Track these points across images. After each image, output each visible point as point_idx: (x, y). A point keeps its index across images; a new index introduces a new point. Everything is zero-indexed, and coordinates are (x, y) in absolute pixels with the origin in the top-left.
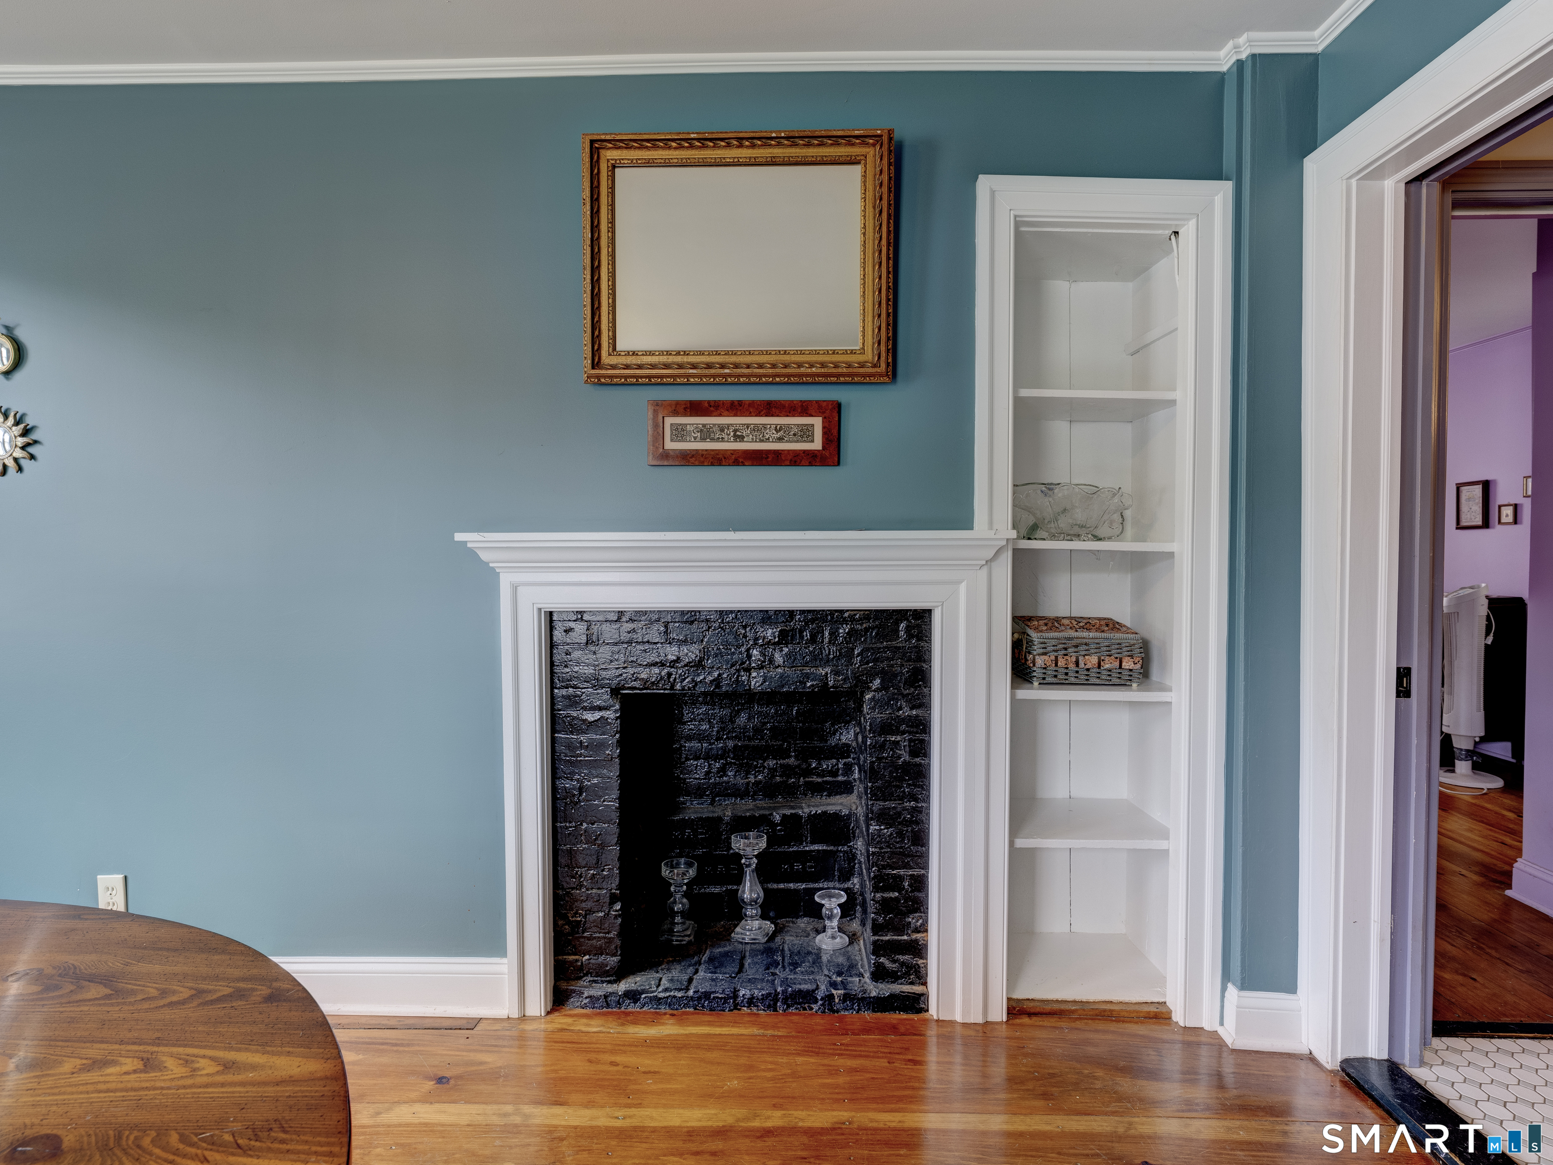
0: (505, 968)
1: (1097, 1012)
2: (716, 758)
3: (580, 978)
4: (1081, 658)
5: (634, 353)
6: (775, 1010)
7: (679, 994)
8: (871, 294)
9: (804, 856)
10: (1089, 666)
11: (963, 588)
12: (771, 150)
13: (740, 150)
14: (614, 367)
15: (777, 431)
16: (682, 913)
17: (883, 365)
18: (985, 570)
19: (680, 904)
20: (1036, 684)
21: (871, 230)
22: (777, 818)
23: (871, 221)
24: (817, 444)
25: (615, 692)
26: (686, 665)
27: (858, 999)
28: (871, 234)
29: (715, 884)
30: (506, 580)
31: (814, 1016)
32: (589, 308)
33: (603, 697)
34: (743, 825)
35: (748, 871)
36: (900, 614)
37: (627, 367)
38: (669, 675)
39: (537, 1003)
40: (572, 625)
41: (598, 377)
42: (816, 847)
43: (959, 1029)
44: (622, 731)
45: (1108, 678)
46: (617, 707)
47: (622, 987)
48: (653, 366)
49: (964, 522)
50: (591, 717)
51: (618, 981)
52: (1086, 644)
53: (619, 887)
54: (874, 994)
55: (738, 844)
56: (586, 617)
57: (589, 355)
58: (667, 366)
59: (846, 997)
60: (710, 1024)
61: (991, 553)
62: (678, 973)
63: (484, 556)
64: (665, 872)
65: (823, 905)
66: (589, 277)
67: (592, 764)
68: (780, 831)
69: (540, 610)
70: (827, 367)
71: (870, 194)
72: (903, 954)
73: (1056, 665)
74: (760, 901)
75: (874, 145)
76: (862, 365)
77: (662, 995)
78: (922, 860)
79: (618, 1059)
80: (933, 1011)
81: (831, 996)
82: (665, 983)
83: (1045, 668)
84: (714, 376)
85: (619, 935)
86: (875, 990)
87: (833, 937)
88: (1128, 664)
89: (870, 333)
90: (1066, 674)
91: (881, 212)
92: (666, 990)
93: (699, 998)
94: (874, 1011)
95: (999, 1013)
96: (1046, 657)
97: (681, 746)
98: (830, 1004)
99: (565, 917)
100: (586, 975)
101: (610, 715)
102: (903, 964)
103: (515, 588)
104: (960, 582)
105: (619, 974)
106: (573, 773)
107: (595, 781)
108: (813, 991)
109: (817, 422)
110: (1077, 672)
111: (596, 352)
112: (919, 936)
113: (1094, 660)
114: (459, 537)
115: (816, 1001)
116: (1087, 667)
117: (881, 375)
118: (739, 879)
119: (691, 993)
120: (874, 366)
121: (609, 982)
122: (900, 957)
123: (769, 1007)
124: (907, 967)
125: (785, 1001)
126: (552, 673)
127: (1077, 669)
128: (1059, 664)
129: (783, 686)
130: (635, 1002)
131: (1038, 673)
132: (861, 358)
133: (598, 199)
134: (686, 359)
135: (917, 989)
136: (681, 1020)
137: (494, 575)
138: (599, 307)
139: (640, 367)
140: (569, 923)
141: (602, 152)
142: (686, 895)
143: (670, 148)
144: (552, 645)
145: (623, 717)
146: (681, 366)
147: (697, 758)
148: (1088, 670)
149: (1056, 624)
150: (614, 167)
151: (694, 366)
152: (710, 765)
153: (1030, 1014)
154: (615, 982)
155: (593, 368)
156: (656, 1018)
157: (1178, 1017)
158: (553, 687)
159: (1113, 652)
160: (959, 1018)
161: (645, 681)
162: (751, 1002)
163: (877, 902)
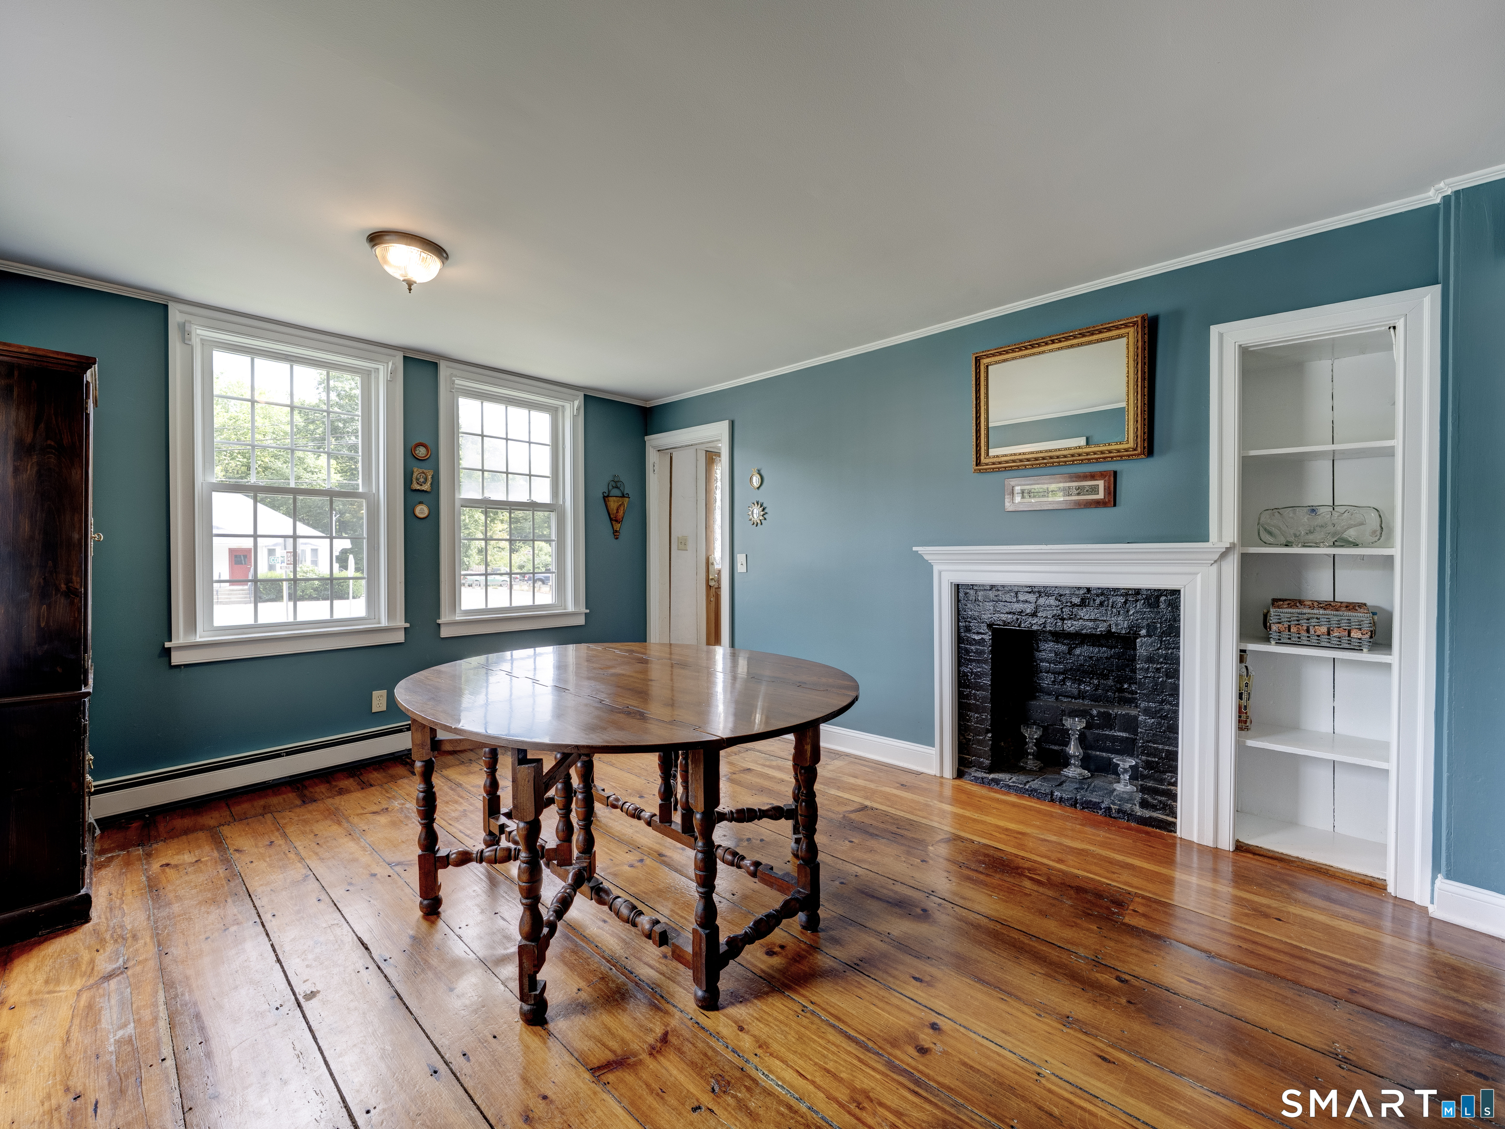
0: (934, 752)
1: (1314, 867)
2: (1059, 673)
3: (971, 767)
4: (1311, 628)
5: (997, 456)
6: (1076, 807)
7: (1021, 786)
8: (1132, 409)
9: (1114, 739)
10: (1318, 633)
11: (1199, 577)
12: (1071, 342)
13: (1053, 345)
14: (987, 464)
15: (1077, 490)
16: (1033, 754)
17: (1139, 449)
18: (1215, 566)
19: (1031, 748)
20: (1273, 642)
21: (1132, 374)
22: (1095, 712)
23: (1132, 369)
24: (1101, 496)
25: (990, 626)
26: (1027, 615)
27: (1128, 814)
28: (1132, 376)
29: (1055, 744)
30: (936, 569)
31: (1099, 815)
32: (974, 437)
33: (984, 628)
34: (1073, 714)
35: (1073, 738)
36: (1160, 593)
37: (994, 464)
38: (1018, 619)
39: (949, 772)
40: (968, 591)
41: (980, 470)
42: (1121, 734)
43: (1195, 846)
44: (992, 645)
45: (1338, 643)
46: (990, 633)
47: (992, 776)
48: (1007, 462)
49: (1203, 537)
50: (977, 637)
51: (990, 772)
52: (1317, 618)
53: (991, 725)
54: (1139, 814)
55: (1068, 723)
56: (975, 588)
57: (975, 459)
58: (1014, 461)
59: (1119, 811)
60: (1035, 803)
61: (1216, 556)
62: (1023, 778)
63: (926, 557)
64: (1023, 730)
65: (1119, 765)
66: (974, 422)
67: (978, 661)
68: (1097, 720)
69: (952, 583)
70: (1104, 453)
71: (1131, 354)
72: (1161, 796)
73: (1289, 631)
74: (1081, 757)
75: (1133, 326)
76: (1126, 450)
77: (1011, 784)
78: (1175, 742)
79: (982, 800)
80: (1178, 834)
81: (1109, 809)
82: (1014, 779)
83: (1280, 633)
84: (1039, 464)
85: (991, 749)
86: (1139, 811)
87: (1125, 786)
88: (1355, 634)
89: (1132, 431)
90: (1299, 638)
91: (1137, 364)
92: (1013, 782)
93: (1031, 791)
94: (1138, 823)
95: (1226, 844)
96: (1280, 625)
97: (1037, 664)
98: (1110, 812)
99: (963, 735)
100: (974, 766)
101: (987, 637)
102: (1160, 802)
103: (940, 573)
104: (1196, 574)
105: (991, 770)
106: (968, 665)
107: (979, 670)
108: (1099, 803)
109: (1101, 484)
110: (1308, 637)
111: (978, 458)
112: (1172, 788)
113: (1324, 629)
114: (915, 549)
115: (1101, 809)
116: (1317, 634)
117: (1139, 455)
118: (1067, 744)
119: (1027, 787)
120: (1135, 450)
121: (985, 772)
122: (1159, 797)
123: (1071, 805)
124: (1164, 804)
125: (1082, 804)
126: (959, 614)
127: (1308, 635)
128: (1292, 630)
129: (1083, 630)
130: (997, 785)
131: (1274, 635)
132: (1126, 446)
133: (979, 384)
134: (1024, 457)
135: (1170, 819)
136: (1020, 797)
137: (931, 567)
138: (980, 436)
139: (1000, 463)
140: (965, 738)
141: (981, 361)
142: (1035, 745)
143: (1015, 352)
144: (959, 601)
145: (994, 639)
146: (1021, 461)
147: (1047, 672)
148: (1318, 636)
149: (1298, 604)
150: (987, 366)
151: (1028, 460)
152: (1055, 677)
153: (1254, 854)
154: (988, 773)
155: (977, 466)
156: (1008, 794)
157: (1391, 889)
158: (959, 621)
159: (1342, 625)
160: (1196, 840)
161: (1004, 621)
162: (1061, 800)
163: (1143, 761)
